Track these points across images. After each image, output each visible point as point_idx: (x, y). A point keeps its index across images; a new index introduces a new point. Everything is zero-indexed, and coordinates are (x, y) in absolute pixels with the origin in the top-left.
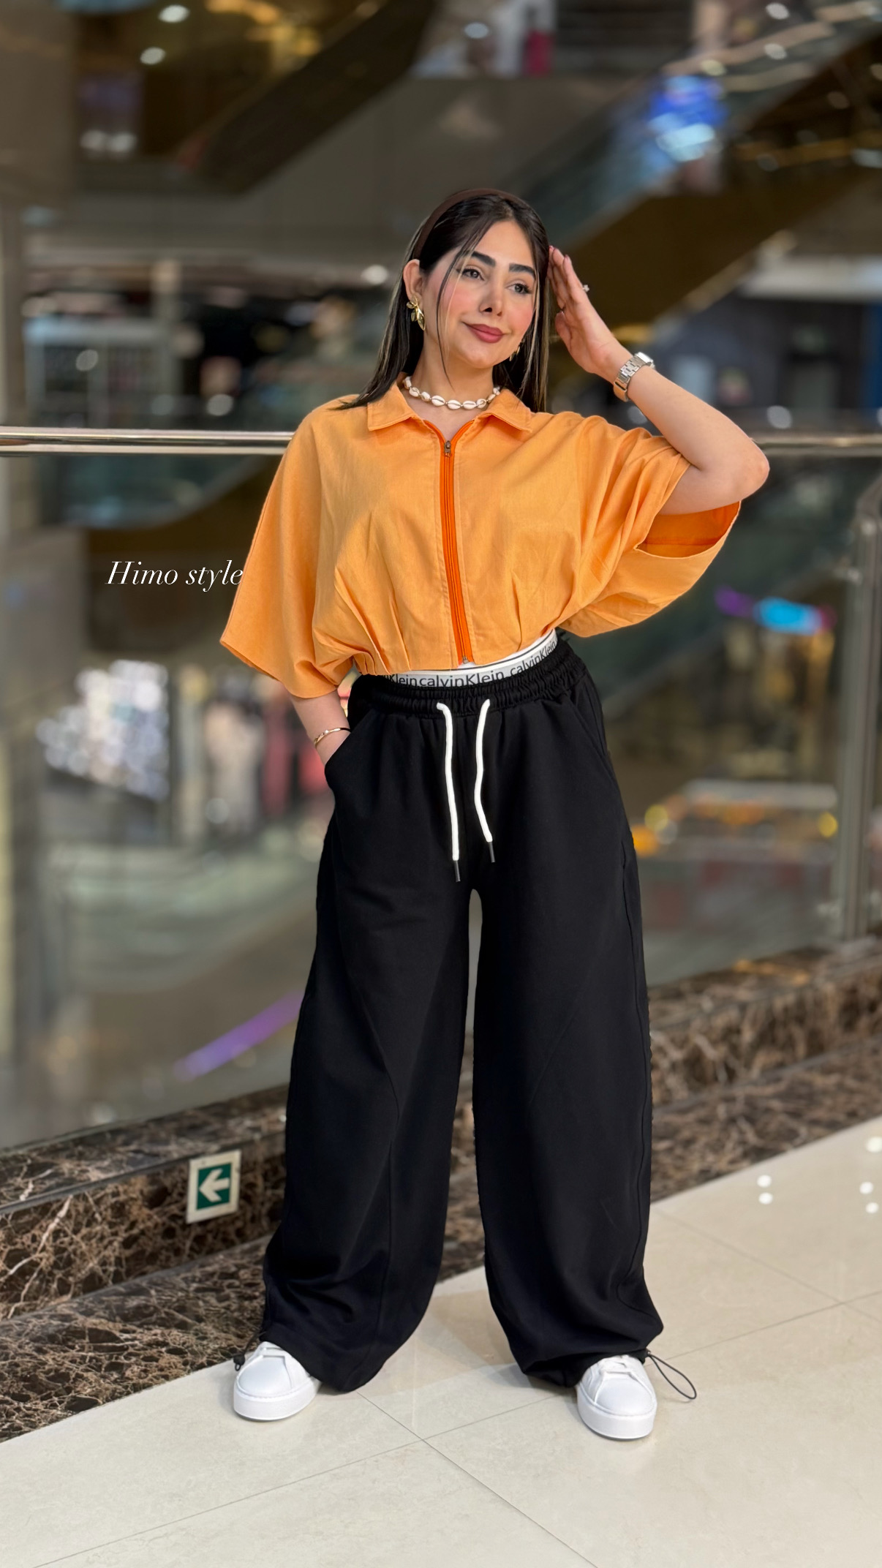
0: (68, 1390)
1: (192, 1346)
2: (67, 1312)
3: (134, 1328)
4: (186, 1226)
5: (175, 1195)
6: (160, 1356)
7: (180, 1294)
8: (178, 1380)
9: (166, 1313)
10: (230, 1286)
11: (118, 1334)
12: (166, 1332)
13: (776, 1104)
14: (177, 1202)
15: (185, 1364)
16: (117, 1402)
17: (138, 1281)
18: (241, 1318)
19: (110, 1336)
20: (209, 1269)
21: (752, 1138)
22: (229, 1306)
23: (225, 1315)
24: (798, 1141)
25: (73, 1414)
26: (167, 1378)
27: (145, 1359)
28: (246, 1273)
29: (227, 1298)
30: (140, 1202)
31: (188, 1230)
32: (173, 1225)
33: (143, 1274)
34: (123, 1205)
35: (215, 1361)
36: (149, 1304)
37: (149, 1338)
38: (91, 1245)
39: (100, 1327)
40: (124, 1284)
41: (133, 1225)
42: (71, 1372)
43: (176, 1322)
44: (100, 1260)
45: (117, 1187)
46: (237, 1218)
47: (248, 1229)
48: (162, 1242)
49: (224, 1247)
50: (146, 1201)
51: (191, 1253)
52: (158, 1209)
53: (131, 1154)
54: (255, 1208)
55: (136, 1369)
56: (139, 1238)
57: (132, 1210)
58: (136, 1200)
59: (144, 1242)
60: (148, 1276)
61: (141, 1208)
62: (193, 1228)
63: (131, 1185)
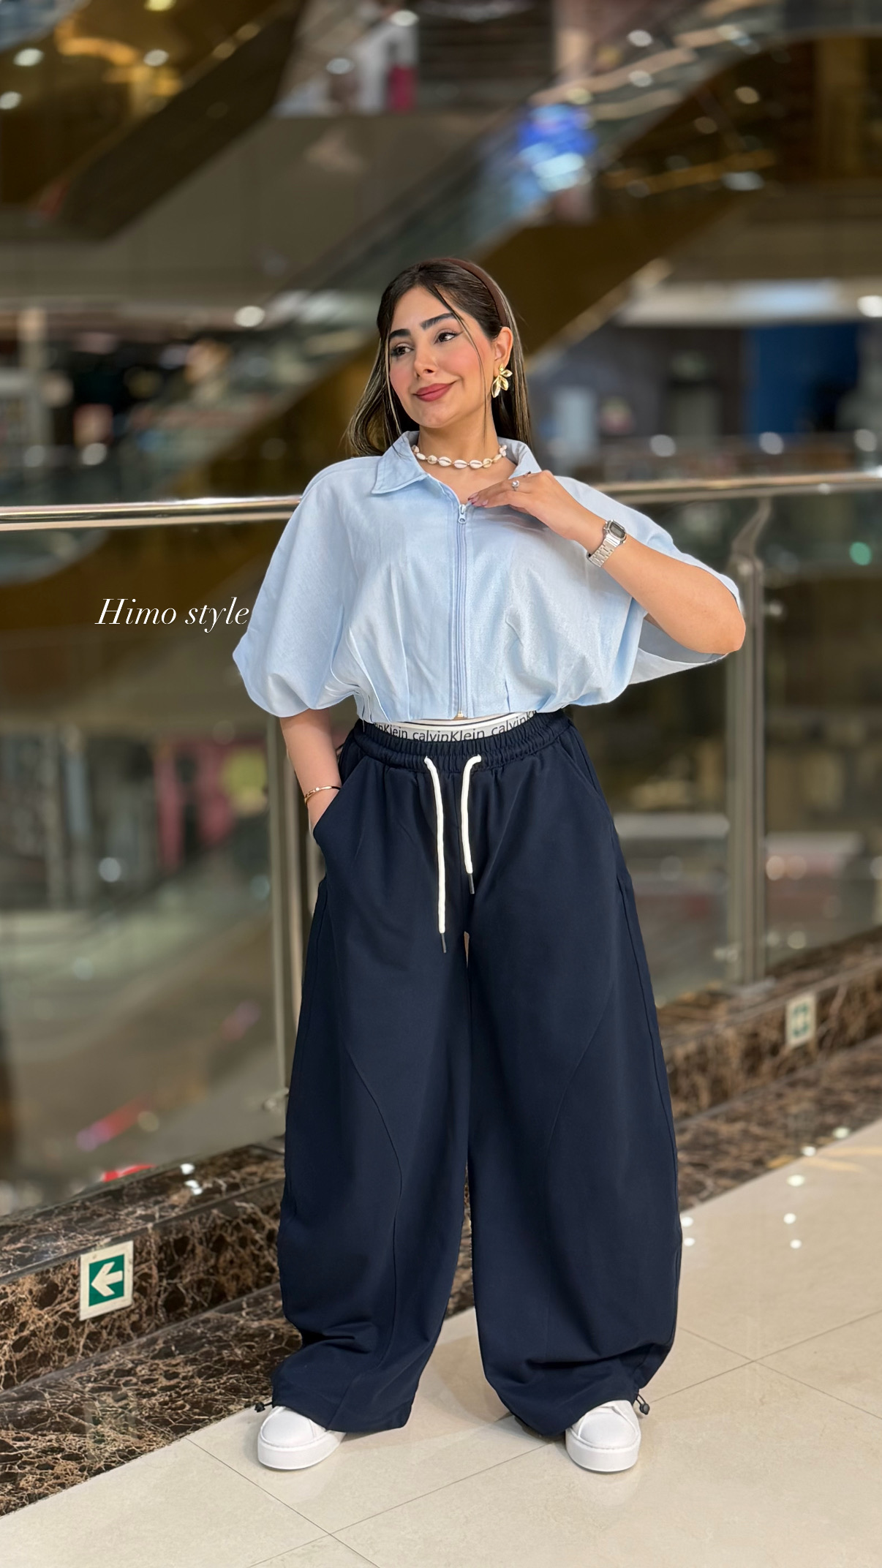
1: (89, 1450)
3: (28, 1435)
4: (79, 1324)
5: (65, 1292)
6: (55, 1463)
7: (75, 1395)
8: (75, 1487)
9: (60, 1416)
10: (126, 1384)
11: (11, 1442)
12: (61, 1437)
14: (68, 1300)
15: (82, 1469)
16: (12, 1514)
17: (30, 1384)
18: (139, 1417)
19: (3, 1445)
20: (105, 1367)
22: (128, 1404)
23: (122, 1416)
26: (63, 1486)
27: (40, 1467)
28: (143, 1369)
29: (125, 1397)
30: (29, 1303)
31: (81, 1328)
32: (65, 1323)
33: (37, 1376)
34: (11, 1306)
35: (113, 1464)
36: (43, 1408)
37: (44, 1444)
40: (16, 1388)
41: (23, 1326)
43: (72, 1426)
45: (4, 1289)
46: (132, 1311)
47: (145, 1322)
48: (55, 1342)
49: (120, 1343)
50: (35, 1301)
51: (85, 1351)
52: (49, 1308)
53: (18, 1253)
54: (151, 1300)
55: (30, 1478)
56: (30, 1340)
57: (21, 1311)
58: (25, 1301)
59: (35, 1344)
60: (41, 1378)
61: (30, 1309)
62: (86, 1325)
63: (19, 1286)
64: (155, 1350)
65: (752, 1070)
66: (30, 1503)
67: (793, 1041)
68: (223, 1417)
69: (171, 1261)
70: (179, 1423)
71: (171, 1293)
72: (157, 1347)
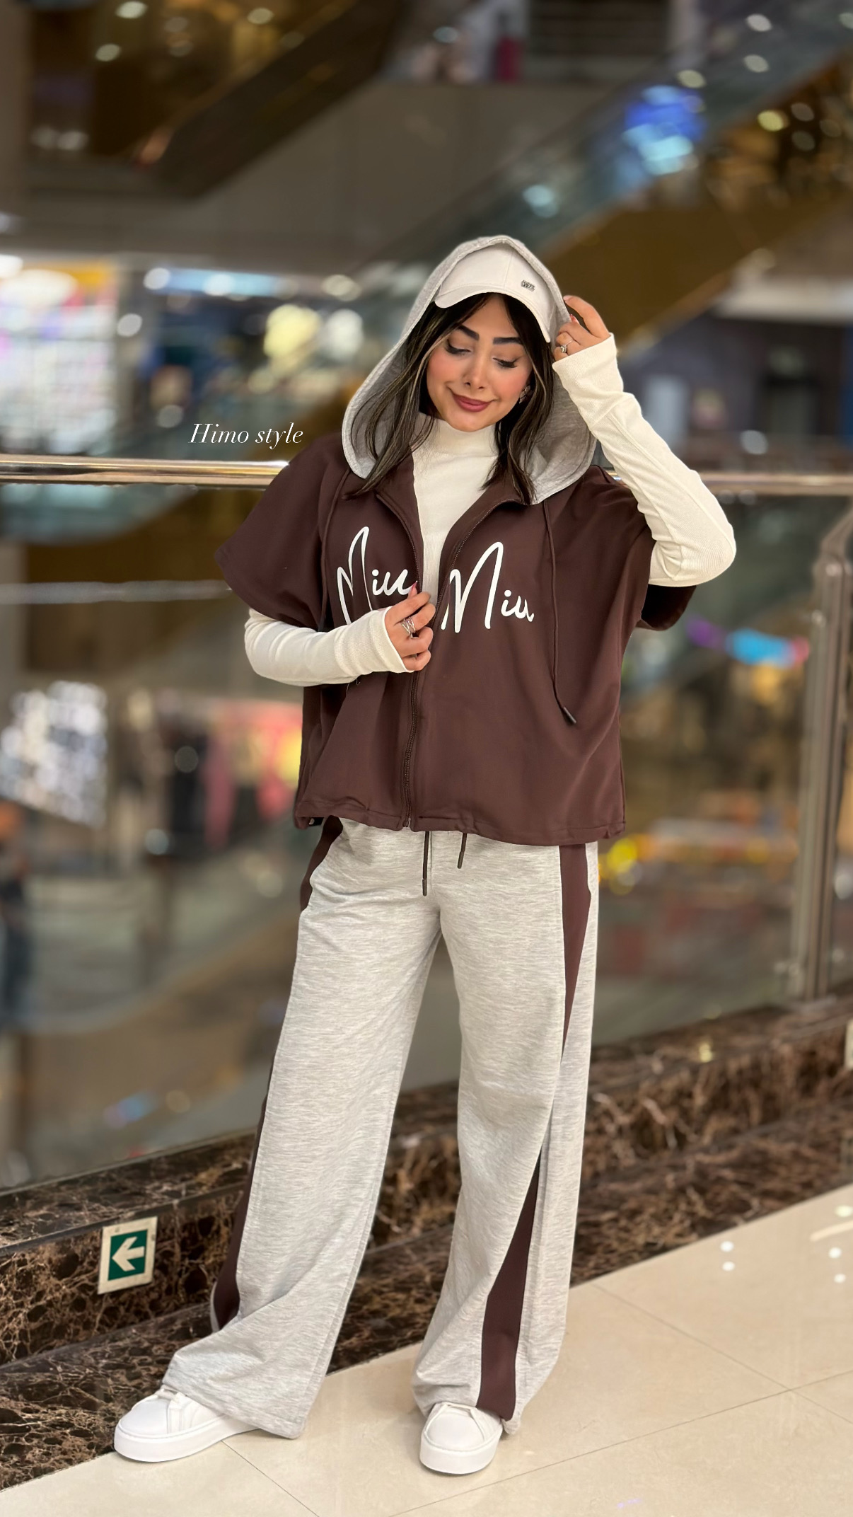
1: (98, 1427)
3: (37, 1407)
4: (98, 1298)
5: (85, 1264)
6: (63, 1437)
7: (88, 1371)
8: (82, 1465)
9: (71, 1391)
10: (142, 1363)
11: (20, 1414)
12: (72, 1412)
13: (728, 1174)
14: (87, 1272)
15: (90, 1447)
16: (16, 1487)
17: (44, 1355)
19: (12, 1416)
20: (121, 1344)
21: (701, 1210)
22: (141, 1384)
24: (749, 1214)
26: (70, 1462)
27: (48, 1441)
28: (160, 1349)
29: (138, 1376)
30: (47, 1272)
31: (99, 1302)
32: (83, 1296)
33: (51, 1348)
34: (29, 1274)
36: (54, 1381)
37: (53, 1418)
39: (1, 1406)
40: (28, 1359)
41: (40, 1295)
43: (83, 1401)
44: (4, 1333)
45: (23, 1255)
46: (152, 1289)
47: (164, 1301)
48: (71, 1314)
49: (137, 1320)
50: (54, 1270)
51: (102, 1326)
52: (67, 1279)
53: (40, 1220)
54: (171, 1279)
55: (37, 1452)
56: (46, 1310)
57: (39, 1280)
58: (44, 1269)
59: (51, 1315)
60: (54, 1351)
61: (49, 1278)
62: (104, 1299)
63: (38, 1253)
64: (172, 1330)
65: (807, 1090)
66: (35, 1477)
67: (851, 1063)
69: (194, 1238)
71: (192, 1273)
72: (175, 1328)
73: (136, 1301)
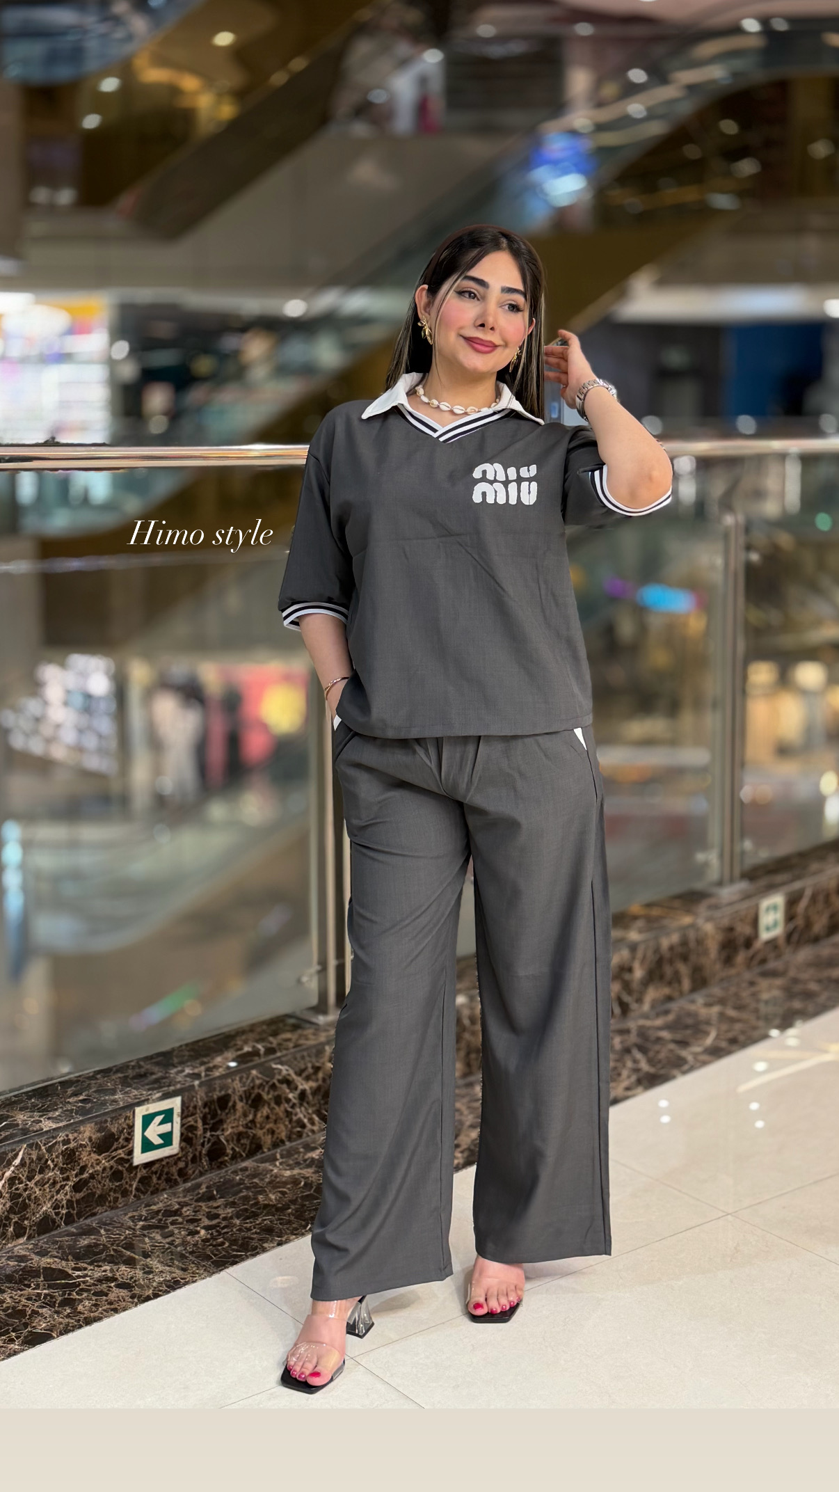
0: (26, 1325)
1: (139, 1280)
2: (23, 1253)
3: (85, 1265)
4: (133, 1169)
5: (121, 1140)
6: (108, 1290)
7: (127, 1232)
8: (127, 1312)
9: (113, 1249)
10: (173, 1223)
11: (70, 1272)
12: (115, 1268)
13: (665, 1034)
14: (123, 1147)
15: (133, 1297)
16: (70, 1335)
17: (88, 1221)
18: (184, 1252)
19: (63, 1274)
20: (154, 1208)
21: (644, 1066)
22: (174, 1241)
23: (169, 1250)
24: (686, 1067)
25: (29, 1348)
26: (116, 1311)
27: (95, 1294)
28: (188, 1210)
29: (172, 1234)
30: (88, 1149)
31: (134, 1172)
32: (120, 1168)
33: (94, 1214)
34: (73, 1151)
35: (160, 1293)
36: (99, 1242)
37: (99, 1274)
38: (45, 1190)
39: (53, 1266)
40: (76, 1225)
41: (83, 1169)
42: (27, 1309)
43: (125, 1258)
44: (53, 1203)
45: (67, 1136)
46: (179, 1159)
47: (190, 1169)
48: (111, 1184)
49: (168, 1187)
50: (94, 1147)
51: (137, 1193)
52: (106, 1154)
53: (80, 1104)
54: (196, 1149)
55: (87, 1303)
56: (89, 1182)
57: (82, 1156)
58: (85, 1147)
59: (94, 1185)
60: (97, 1217)
61: (90, 1154)
62: (139, 1170)
63: (80, 1133)
64: (199, 1193)
65: (728, 961)
66: (86, 1325)
67: (765, 936)
68: (258, 1253)
69: (214, 1115)
70: (219, 1258)
71: (214, 1144)
72: (201, 1192)
73: (166, 1170)
